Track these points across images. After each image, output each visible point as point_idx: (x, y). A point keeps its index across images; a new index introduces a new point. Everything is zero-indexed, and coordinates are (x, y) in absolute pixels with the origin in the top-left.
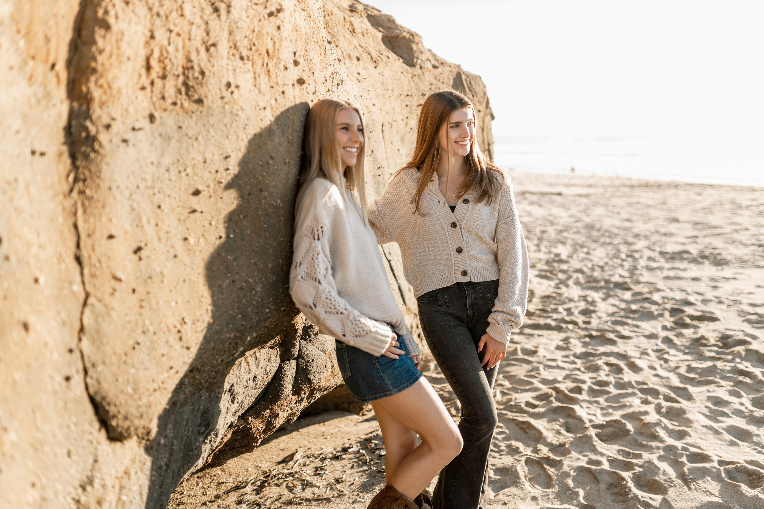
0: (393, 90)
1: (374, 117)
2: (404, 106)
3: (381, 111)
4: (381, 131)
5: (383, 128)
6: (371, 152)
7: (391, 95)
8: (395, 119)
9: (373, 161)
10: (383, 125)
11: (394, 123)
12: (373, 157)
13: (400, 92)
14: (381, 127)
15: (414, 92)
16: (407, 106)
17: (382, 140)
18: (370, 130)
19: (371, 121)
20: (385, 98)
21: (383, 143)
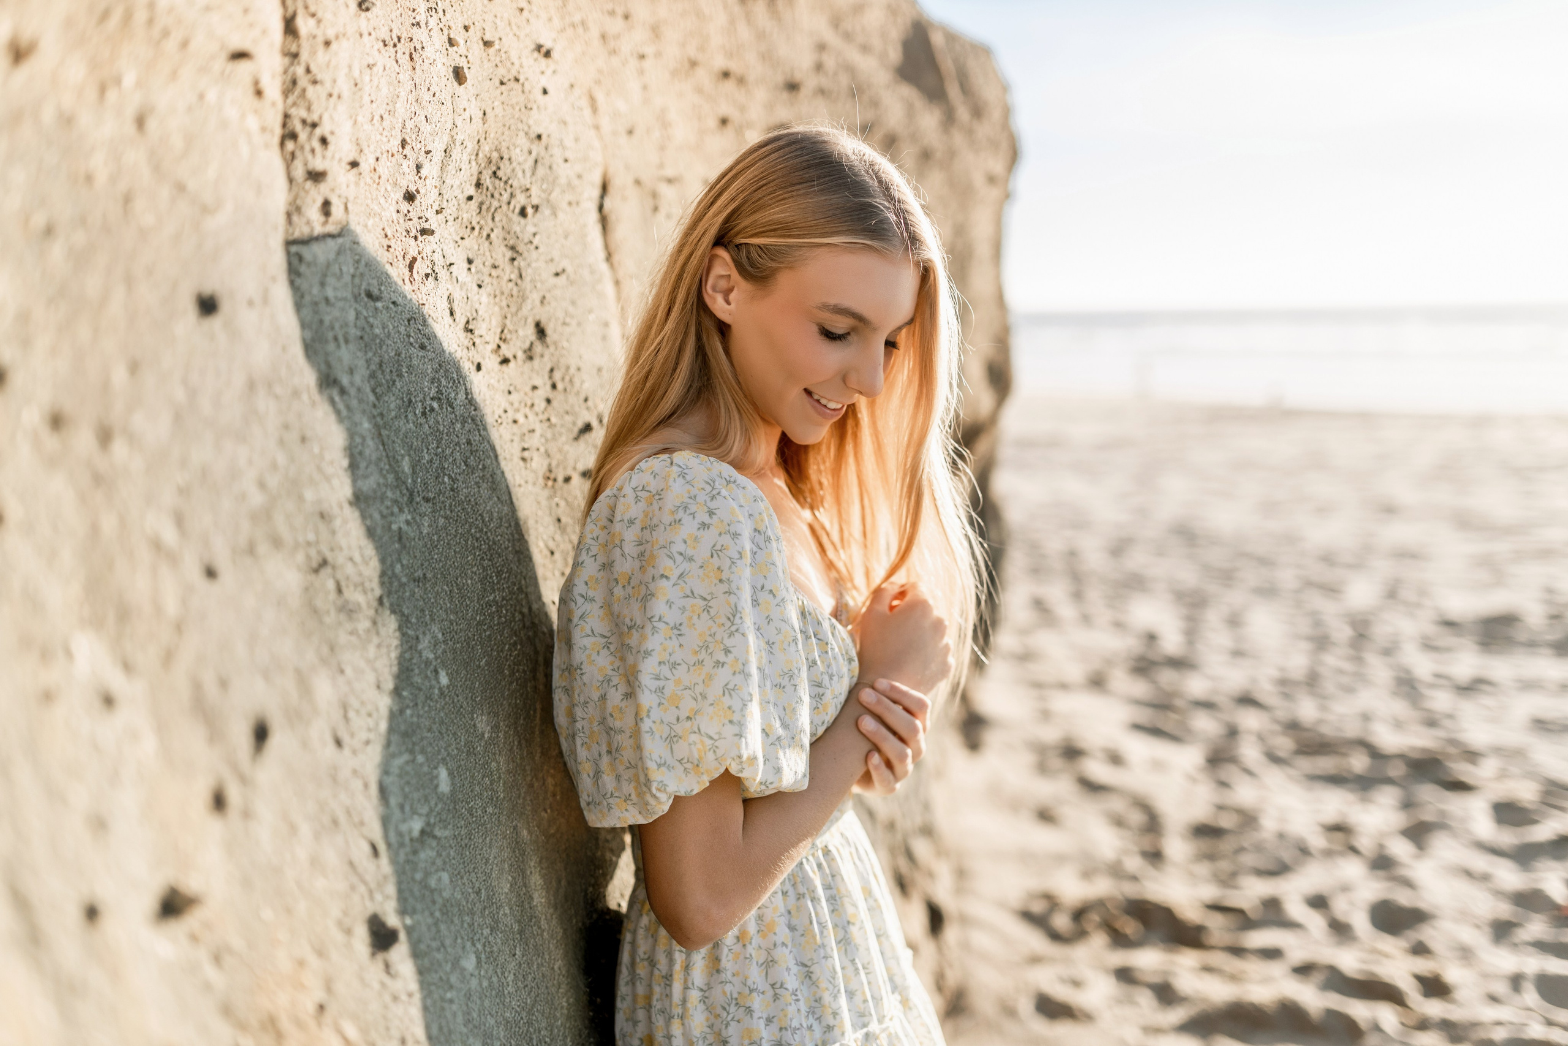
0: (656, 31)
1: (540, 122)
2: (712, 123)
3: (594, 109)
4: (593, 216)
5: (608, 203)
6: (530, 333)
7: (649, 50)
8: (669, 172)
9: (545, 391)
10: (604, 188)
11: (665, 190)
12: (541, 365)
13: (692, 52)
14: (596, 192)
15: (751, 64)
16: (724, 122)
17: (604, 267)
18: (520, 200)
19: (522, 141)
20: (614, 52)
21: (609, 288)
